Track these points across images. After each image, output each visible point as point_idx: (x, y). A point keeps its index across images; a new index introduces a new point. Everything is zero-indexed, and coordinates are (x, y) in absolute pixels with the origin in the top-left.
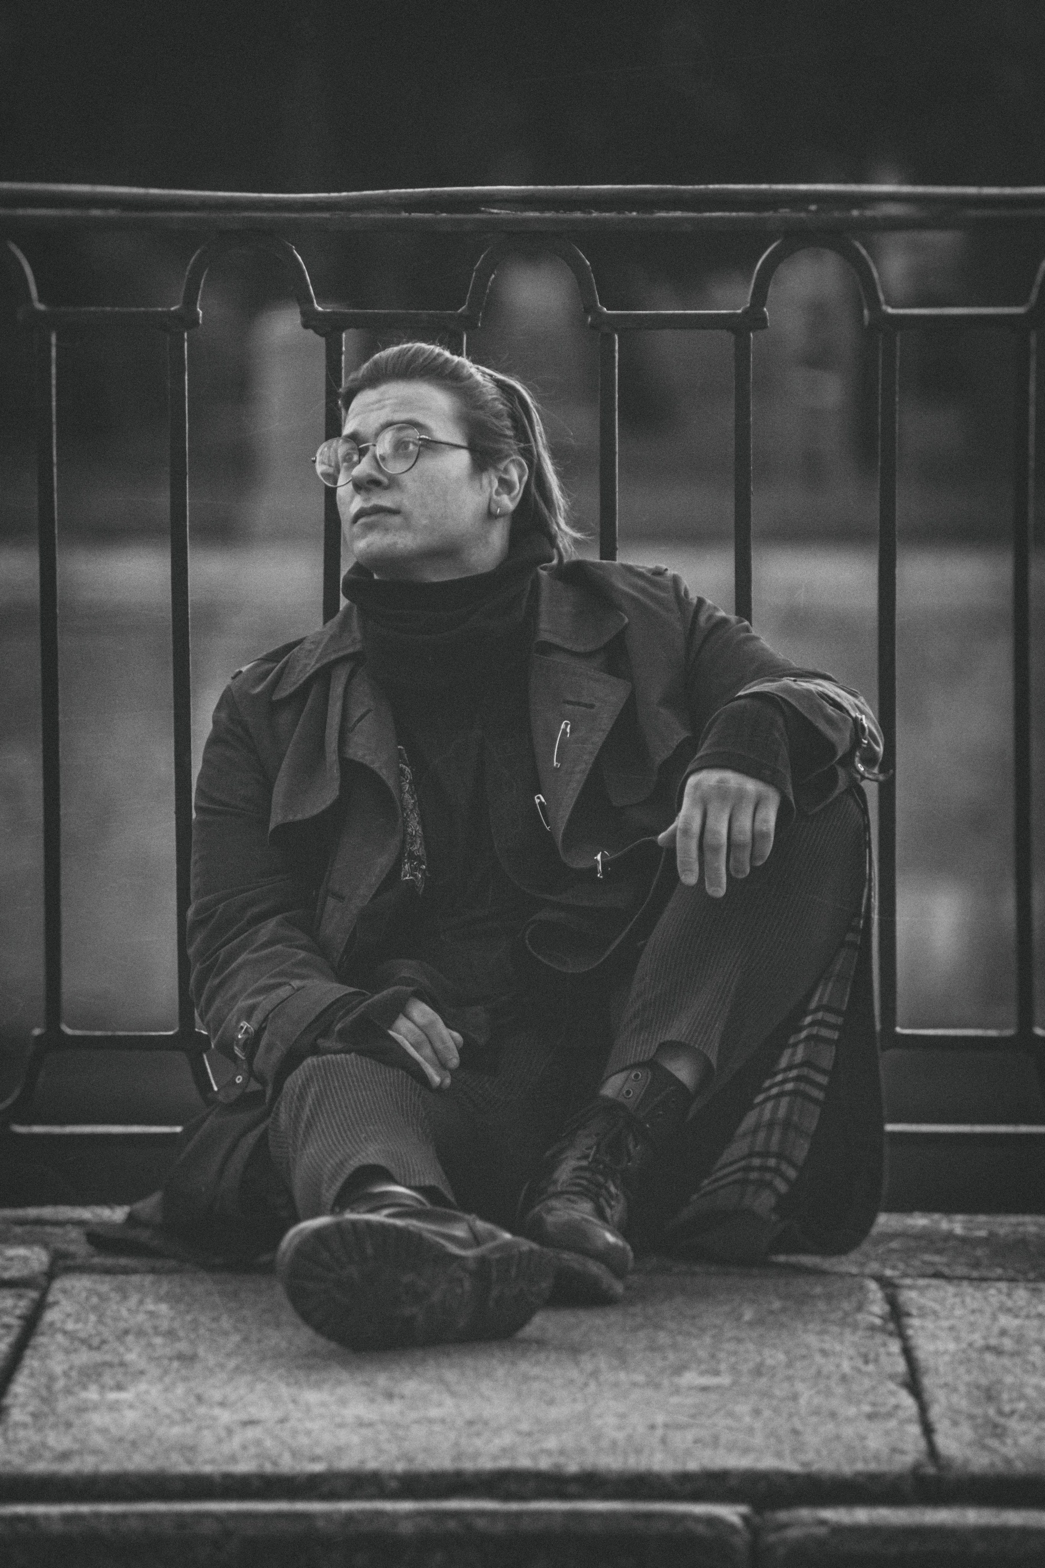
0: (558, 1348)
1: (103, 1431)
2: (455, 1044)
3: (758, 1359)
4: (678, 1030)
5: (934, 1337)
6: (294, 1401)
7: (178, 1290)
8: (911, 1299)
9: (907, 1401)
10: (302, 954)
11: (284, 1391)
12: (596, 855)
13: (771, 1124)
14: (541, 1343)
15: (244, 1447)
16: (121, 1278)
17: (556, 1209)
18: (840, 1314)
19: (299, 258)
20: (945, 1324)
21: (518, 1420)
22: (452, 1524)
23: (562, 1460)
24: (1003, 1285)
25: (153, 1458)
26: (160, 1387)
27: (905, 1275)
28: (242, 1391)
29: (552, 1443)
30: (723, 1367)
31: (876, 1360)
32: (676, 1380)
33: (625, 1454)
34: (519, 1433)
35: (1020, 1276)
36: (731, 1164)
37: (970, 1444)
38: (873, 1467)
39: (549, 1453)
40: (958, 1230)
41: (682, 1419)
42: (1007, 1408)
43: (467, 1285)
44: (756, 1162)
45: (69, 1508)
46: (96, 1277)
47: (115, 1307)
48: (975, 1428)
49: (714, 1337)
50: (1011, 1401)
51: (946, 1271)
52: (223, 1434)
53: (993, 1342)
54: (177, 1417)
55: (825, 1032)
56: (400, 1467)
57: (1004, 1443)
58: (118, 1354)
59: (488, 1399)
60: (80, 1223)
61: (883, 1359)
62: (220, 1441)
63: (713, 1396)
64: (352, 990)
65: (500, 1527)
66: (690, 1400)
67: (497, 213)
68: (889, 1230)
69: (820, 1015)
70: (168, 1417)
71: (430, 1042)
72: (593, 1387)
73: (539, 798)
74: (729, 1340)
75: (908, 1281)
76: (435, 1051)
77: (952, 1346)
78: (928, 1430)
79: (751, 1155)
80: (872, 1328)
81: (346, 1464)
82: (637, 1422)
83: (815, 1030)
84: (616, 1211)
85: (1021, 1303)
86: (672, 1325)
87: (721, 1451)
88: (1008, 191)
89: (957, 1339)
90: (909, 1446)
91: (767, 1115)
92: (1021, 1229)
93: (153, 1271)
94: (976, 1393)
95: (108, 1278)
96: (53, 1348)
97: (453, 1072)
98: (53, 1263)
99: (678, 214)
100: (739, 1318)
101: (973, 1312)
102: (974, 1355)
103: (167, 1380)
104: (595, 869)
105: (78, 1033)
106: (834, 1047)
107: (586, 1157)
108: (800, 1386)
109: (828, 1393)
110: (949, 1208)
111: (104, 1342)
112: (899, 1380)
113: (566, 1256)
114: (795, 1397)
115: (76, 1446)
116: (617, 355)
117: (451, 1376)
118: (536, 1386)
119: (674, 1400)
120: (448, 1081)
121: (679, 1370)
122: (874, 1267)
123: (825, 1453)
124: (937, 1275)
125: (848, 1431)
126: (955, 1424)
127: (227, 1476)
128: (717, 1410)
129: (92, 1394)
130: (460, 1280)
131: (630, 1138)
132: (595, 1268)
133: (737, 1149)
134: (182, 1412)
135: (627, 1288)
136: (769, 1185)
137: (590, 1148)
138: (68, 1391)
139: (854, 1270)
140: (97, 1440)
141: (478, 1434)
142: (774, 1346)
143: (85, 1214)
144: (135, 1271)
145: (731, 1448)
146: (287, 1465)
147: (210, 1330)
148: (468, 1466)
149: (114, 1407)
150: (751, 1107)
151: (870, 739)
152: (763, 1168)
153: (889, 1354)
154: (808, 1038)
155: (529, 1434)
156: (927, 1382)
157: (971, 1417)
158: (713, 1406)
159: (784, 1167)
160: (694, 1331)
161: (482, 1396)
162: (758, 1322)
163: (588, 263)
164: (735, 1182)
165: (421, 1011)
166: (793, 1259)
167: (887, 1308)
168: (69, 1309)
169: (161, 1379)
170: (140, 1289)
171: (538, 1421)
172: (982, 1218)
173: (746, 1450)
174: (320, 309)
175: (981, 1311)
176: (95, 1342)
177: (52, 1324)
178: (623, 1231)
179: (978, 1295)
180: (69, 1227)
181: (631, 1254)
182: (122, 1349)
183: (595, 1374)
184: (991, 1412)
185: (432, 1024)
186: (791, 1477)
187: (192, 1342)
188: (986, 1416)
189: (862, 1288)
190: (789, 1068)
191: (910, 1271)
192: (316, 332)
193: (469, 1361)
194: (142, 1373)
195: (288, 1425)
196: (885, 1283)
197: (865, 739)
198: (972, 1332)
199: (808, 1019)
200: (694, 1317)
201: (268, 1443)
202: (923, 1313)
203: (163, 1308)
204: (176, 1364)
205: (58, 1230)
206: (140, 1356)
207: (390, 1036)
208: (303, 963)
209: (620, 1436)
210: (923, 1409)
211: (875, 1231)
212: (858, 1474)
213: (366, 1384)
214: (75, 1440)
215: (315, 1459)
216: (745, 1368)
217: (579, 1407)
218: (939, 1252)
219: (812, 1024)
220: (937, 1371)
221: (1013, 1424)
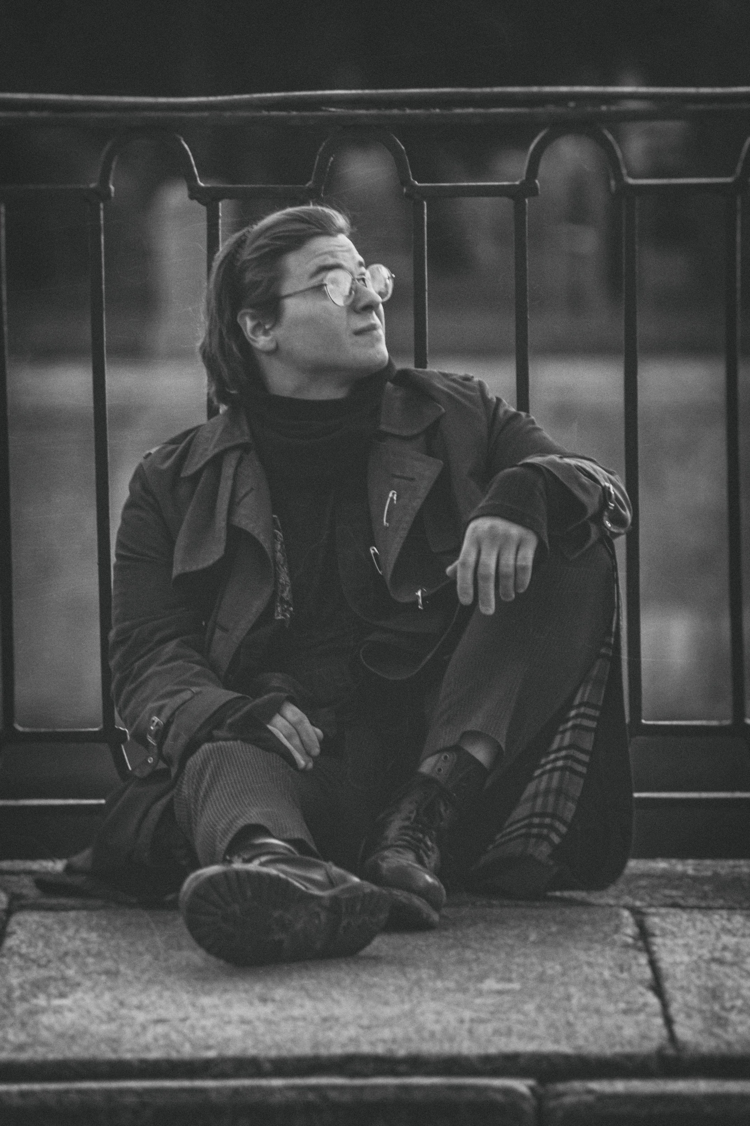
0: (390, 963)
1: (49, 1028)
2: (317, 736)
3: (540, 969)
4: (475, 723)
5: (672, 952)
6: (194, 1005)
7: (104, 922)
8: (655, 923)
9: (652, 999)
10: (198, 668)
11: (185, 998)
12: (417, 592)
13: (547, 791)
14: (376, 960)
15: (156, 1040)
16: (63, 914)
17: (387, 857)
18: (601, 935)
19: (186, 146)
20: (681, 942)
21: (360, 1017)
22: (311, 1096)
23: (394, 1047)
24: (724, 913)
25: (87, 1048)
26: (92, 995)
27: (651, 906)
28: (154, 998)
29: (386, 1033)
30: (514, 975)
31: (629, 969)
32: (479, 986)
33: (441, 1041)
34: (362, 1027)
35: (737, 906)
36: (518, 821)
37: (701, 1032)
38: (628, 1049)
39: (384, 1041)
40: (690, 871)
41: (483, 1015)
42: (728, 1005)
43: (323, 916)
44: (536, 820)
45: (25, 1087)
46: (42, 913)
47: (57, 935)
48: (705, 1019)
49: (507, 954)
50: (732, 999)
51: (682, 902)
52: (138, 1029)
53: (717, 955)
54: (104, 1017)
55: (586, 723)
56: (273, 1053)
57: (726, 1031)
58: (61, 971)
59: (338, 1002)
60: (30, 873)
61: (634, 969)
62: (137, 1035)
63: (507, 998)
64: (240, 695)
65: (346, 1098)
66: (490, 1001)
67: (334, 112)
68: (638, 872)
69: (582, 710)
70: (97, 1017)
71: (299, 734)
72: (416, 991)
73: (373, 550)
74: (519, 956)
75: (653, 910)
76: (302, 742)
77: (686, 959)
78: (669, 1022)
79: (532, 815)
80: (626, 946)
81: (231, 1051)
82: (450, 1017)
83: (578, 721)
84: (433, 859)
85: (738, 926)
86: (476, 946)
87: (514, 1039)
88: (718, 90)
89: (690, 953)
90: (655, 1034)
91: (543, 785)
92: (737, 870)
93: (85, 908)
94: (705, 993)
95: (51, 914)
96: (11, 966)
97: (315, 759)
98: (10, 903)
99: (471, 110)
100: (527, 938)
101: (702, 933)
102: (703, 965)
103: (97, 990)
104: (416, 603)
105: (27, 730)
106: (593, 734)
107: (409, 818)
108: (573, 990)
109: (594, 995)
110: (682, 855)
111: (49, 961)
112: (646, 984)
113: (395, 892)
114: (568, 998)
115: (30, 1040)
116: (426, 217)
117: (309, 983)
118: (375, 990)
119: (478, 1001)
120: (311, 765)
121: (481, 978)
122: (628, 899)
123: (591, 1039)
124: (675, 905)
125: (609, 1023)
126: (689, 1016)
127: (143, 1061)
128: (511, 1008)
129: (41, 1001)
130: (318, 915)
131: (442, 804)
132: (417, 902)
133: (521, 811)
134: (109, 1014)
135: (442, 917)
136: (547, 838)
137: (411, 812)
138: (23, 999)
139: (612, 902)
140: (45, 1034)
141: (330, 1028)
142: (553, 960)
143: (35, 865)
144: (73, 908)
145: (521, 1036)
146: (187, 1051)
147: (129, 952)
148: (323, 1052)
149: (58, 1011)
150: (531, 779)
151: (616, 502)
152: (541, 826)
153: (639, 965)
154: (574, 727)
155: (369, 1028)
156: (667, 985)
157: (701, 1011)
158: (506, 1006)
159: (557, 824)
160: (492, 949)
161: (333, 1000)
162: (541, 942)
163: (403, 148)
164: (521, 836)
165: (292, 712)
166: (566, 894)
167: (636, 930)
168: (22, 937)
169: (92, 989)
170: (76, 921)
171: (375, 1017)
172: (708, 862)
173: (532, 1038)
174: (202, 184)
175: (708, 933)
176: (43, 961)
177: (10, 949)
178: (437, 873)
179: (706, 920)
180: (22, 876)
181: (444, 892)
182: (62, 967)
183: (418, 982)
184: (717, 1007)
185: (301, 722)
186: (566, 1057)
187: (115, 961)
188: (712, 1011)
189: (618, 915)
190: (559, 750)
191: (655, 902)
192: (199, 202)
193: (323, 974)
194: (79, 984)
195: (188, 1023)
196: (635, 912)
197: (612, 503)
198: (702, 947)
199: (573, 713)
200: (492, 939)
201: (174, 1036)
202: (664, 933)
203: (94, 936)
204: (103, 978)
205: (14, 878)
206: (76, 973)
207: (267, 729)
208: (197, 675)
209: (437, 1028)
210: (665, 1005)
211: (627, 871)
212: (616, 1055)
213: (246, 991)
214: (29, 1035)
215: (209, 1048)
216: (532, 976)
217: (407, 1007)
218: (676, 888)
219: (577, 716)
220: (675, 977)
221: (733, 1016)
